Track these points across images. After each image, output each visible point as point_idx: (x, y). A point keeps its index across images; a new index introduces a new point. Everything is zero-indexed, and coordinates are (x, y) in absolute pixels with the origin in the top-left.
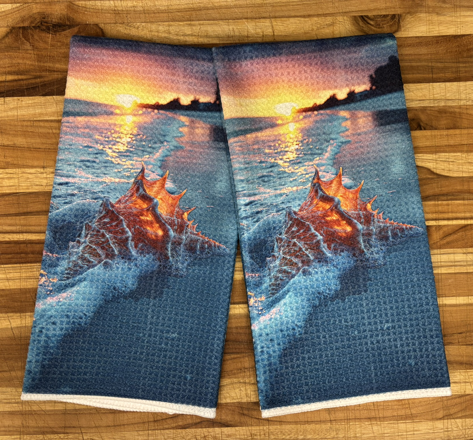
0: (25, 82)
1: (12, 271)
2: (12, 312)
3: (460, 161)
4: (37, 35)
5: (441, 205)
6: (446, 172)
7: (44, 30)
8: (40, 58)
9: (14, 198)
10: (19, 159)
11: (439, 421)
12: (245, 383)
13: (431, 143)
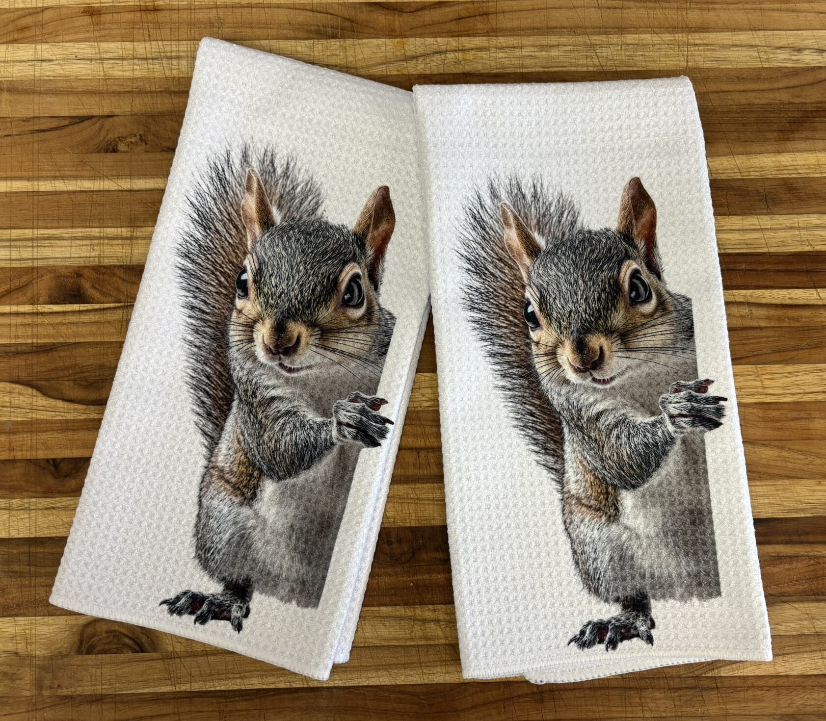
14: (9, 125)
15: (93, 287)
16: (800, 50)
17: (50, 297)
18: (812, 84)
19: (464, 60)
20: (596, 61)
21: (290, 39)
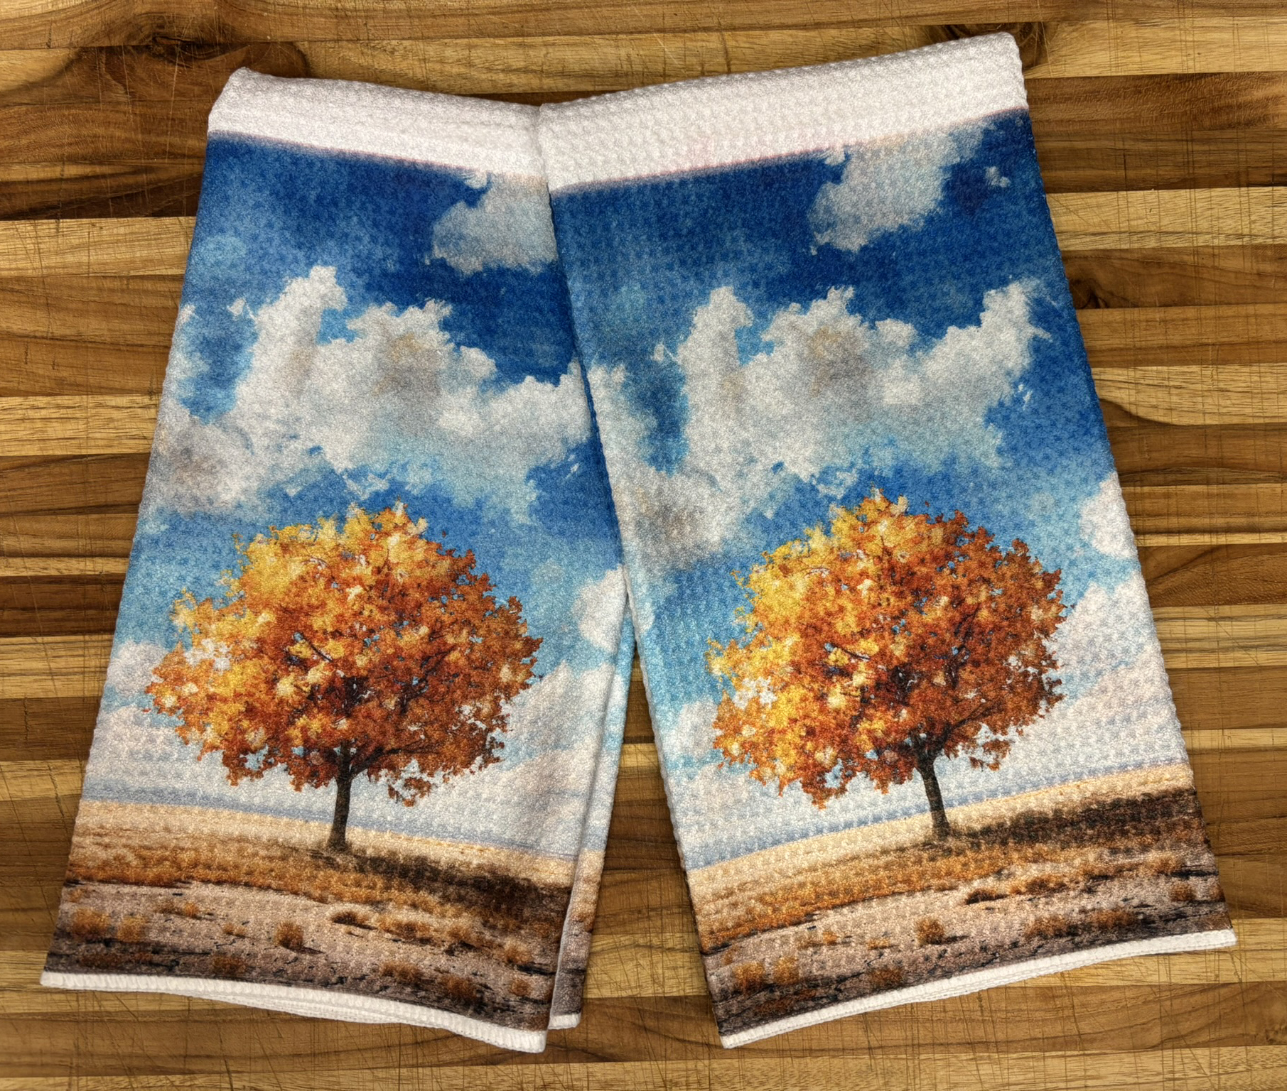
0: (109, 182)
1: (63, 653)
2: (61, 757)
3: (1199, 387)
4: (143, 67)
5: (1150, 495)
6: (1161, 412)
7: (160, 55)
8: (148, 124)
9: (73, 467)
10: (89, 371)
11: (1151, 1054)
12: (650, 947)
13: (1123, 341)
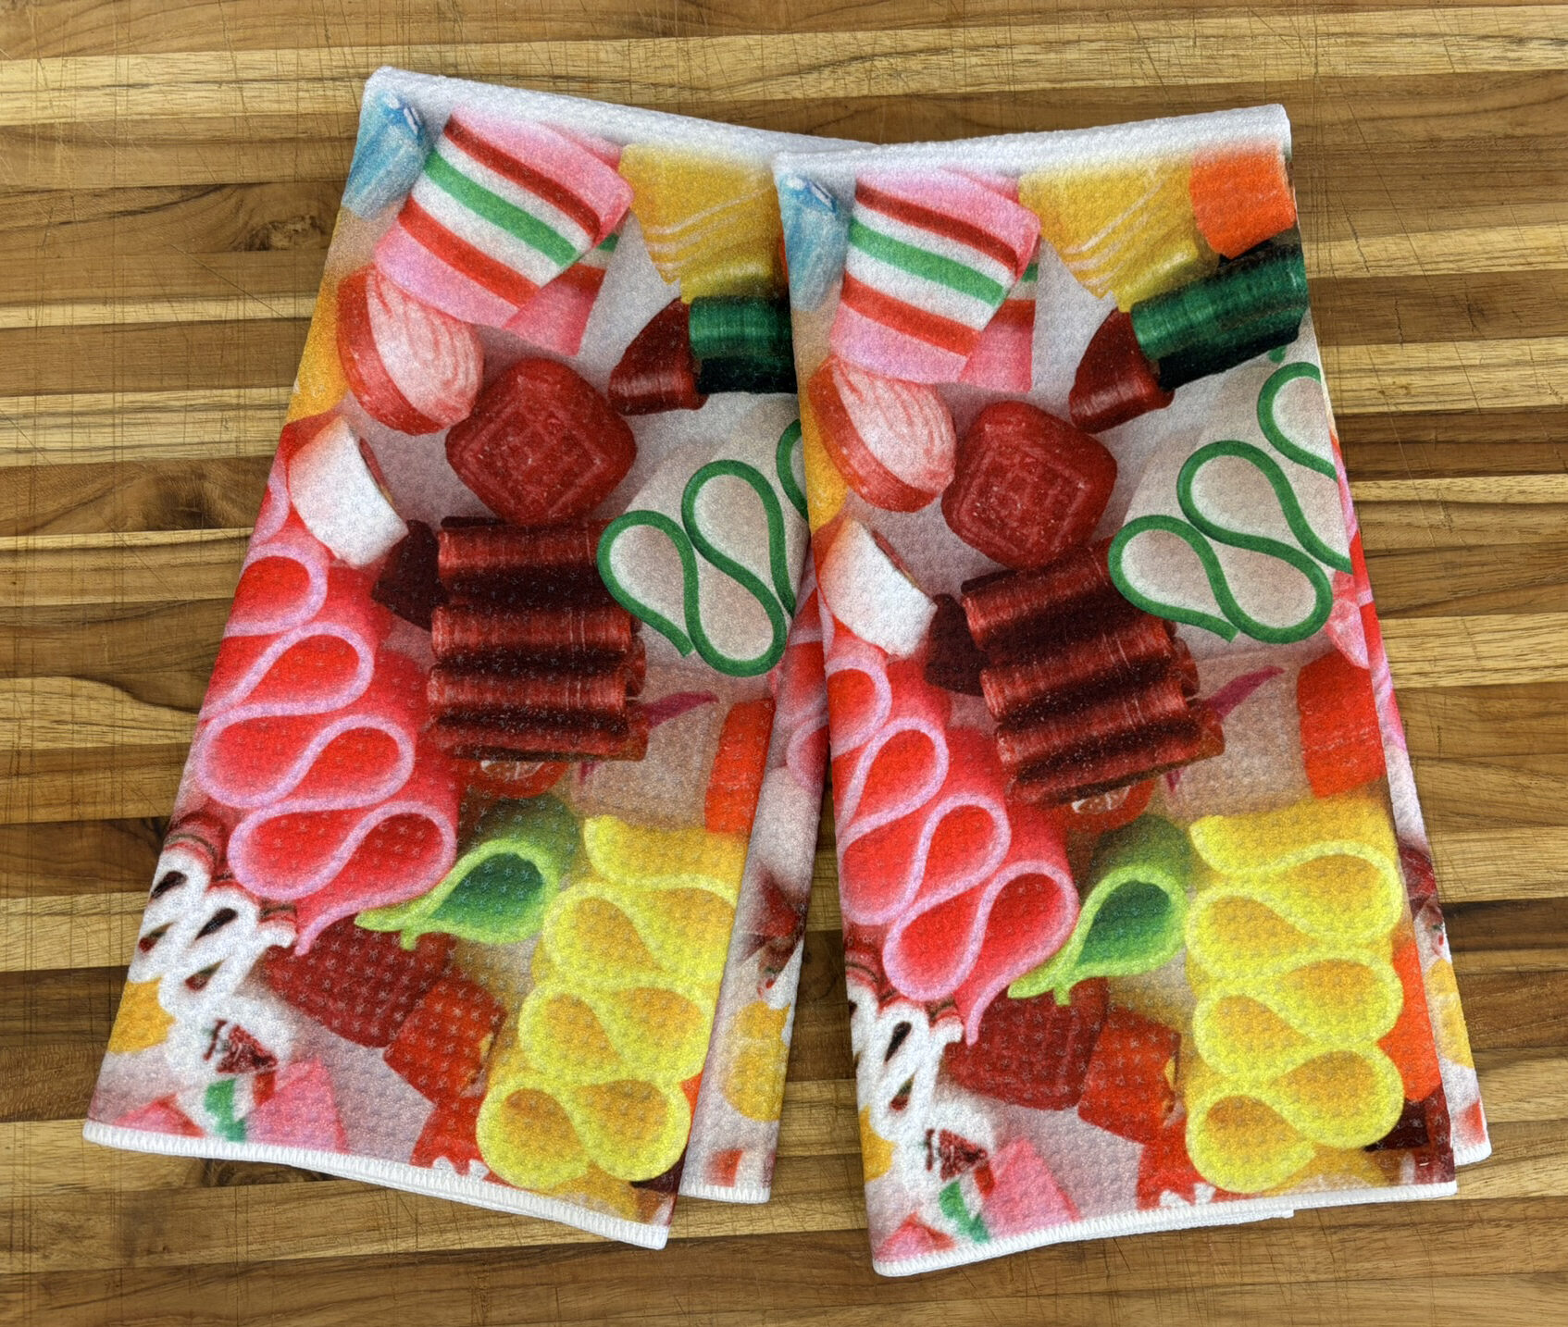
14: (68, 204)
15: (225, 497)
16: (1521, 41)
17: (146, 517)
18: (1547, 101)
19: (905, 70)
20: (1148, 68)
21: (586, 38)
